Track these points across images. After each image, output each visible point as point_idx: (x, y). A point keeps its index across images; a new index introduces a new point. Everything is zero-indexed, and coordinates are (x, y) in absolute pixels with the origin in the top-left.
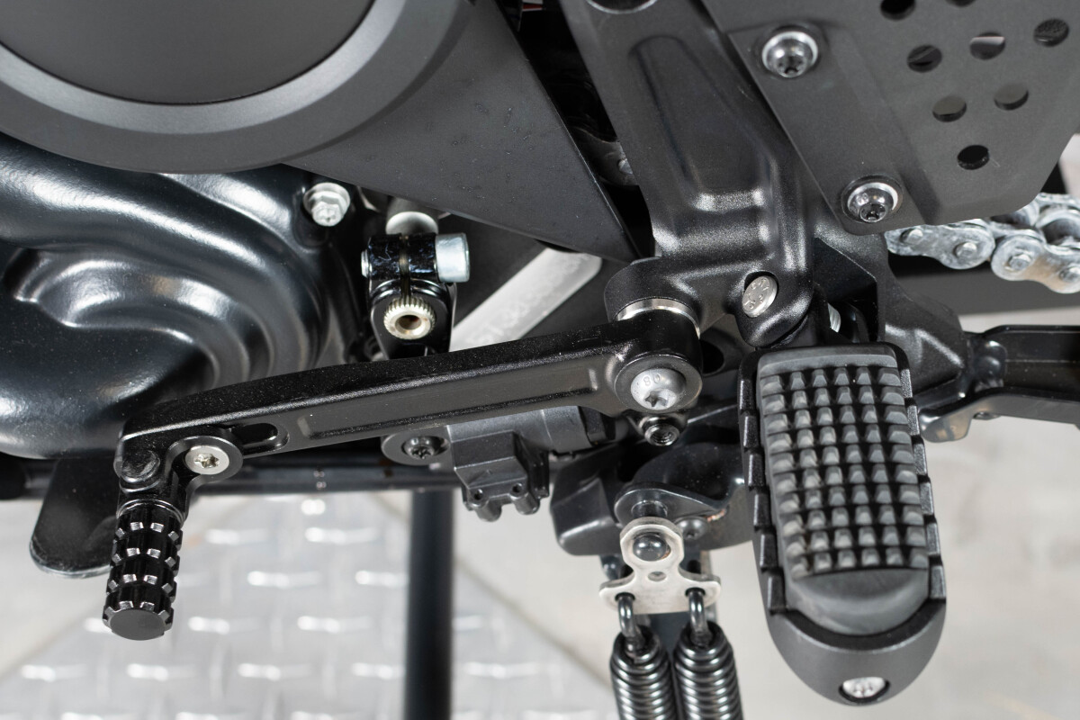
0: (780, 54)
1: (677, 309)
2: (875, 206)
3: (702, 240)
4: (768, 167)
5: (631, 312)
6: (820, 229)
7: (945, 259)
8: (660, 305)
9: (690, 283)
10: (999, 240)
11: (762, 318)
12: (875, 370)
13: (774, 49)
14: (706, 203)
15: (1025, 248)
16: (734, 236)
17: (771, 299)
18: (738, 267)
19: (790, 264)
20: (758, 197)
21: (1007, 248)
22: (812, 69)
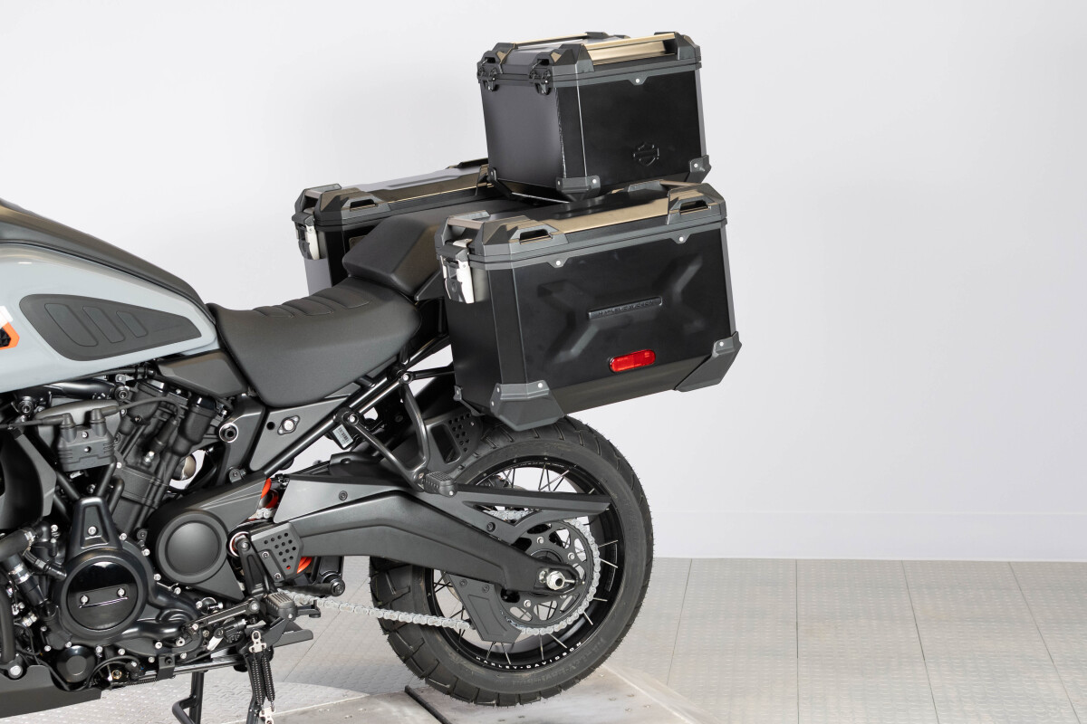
0: (264, 555)
22: (268, 556)
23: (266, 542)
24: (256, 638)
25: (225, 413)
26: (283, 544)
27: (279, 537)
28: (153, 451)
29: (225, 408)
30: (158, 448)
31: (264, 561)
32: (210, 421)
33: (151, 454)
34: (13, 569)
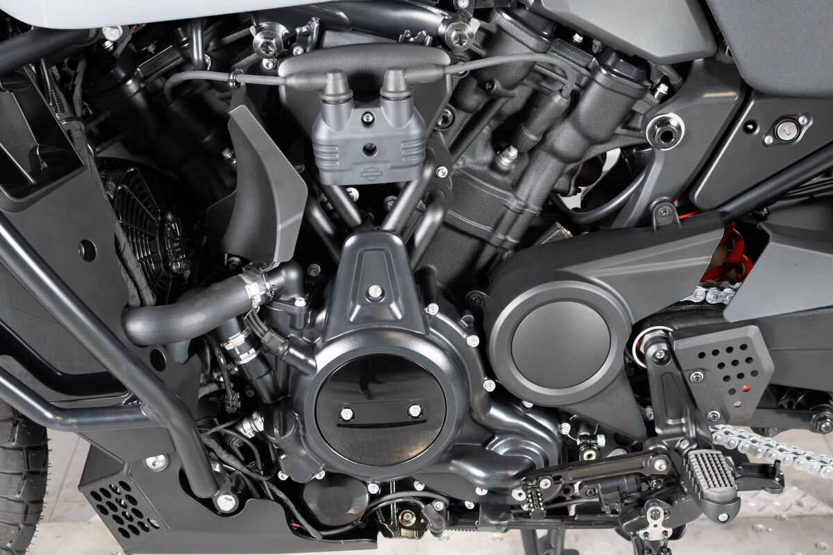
0: (695, 377)
1: (663, 447)
2: (715, 417)
3: (668, 431)
4: (687, 411)
5: (651, 448)
6: (698, 429)
7: (726, 446)
8: (659, 446)
9: (667, 442)
10: (740, 441)
11: (685, 449)
12: (717, 455)
13: (693, 376)
14: (670, 422)
15: (746, 443)
16: (677, 430)
17: (688, 444)
18: (678, 438)
19: (691, 436)
20: (683, 421)
21: (742, 444)
22: (701, 381)
23: (702, 355)
24: (655, 517)
25: (663, 89)
26: (735, 363)
27: (730, 350)
28: (516, 147)
29: (665, 80)
30: (527, 145)
31: (691, 386)
32: (633, 104)
33: (513, 153)
34: (227, 341)
